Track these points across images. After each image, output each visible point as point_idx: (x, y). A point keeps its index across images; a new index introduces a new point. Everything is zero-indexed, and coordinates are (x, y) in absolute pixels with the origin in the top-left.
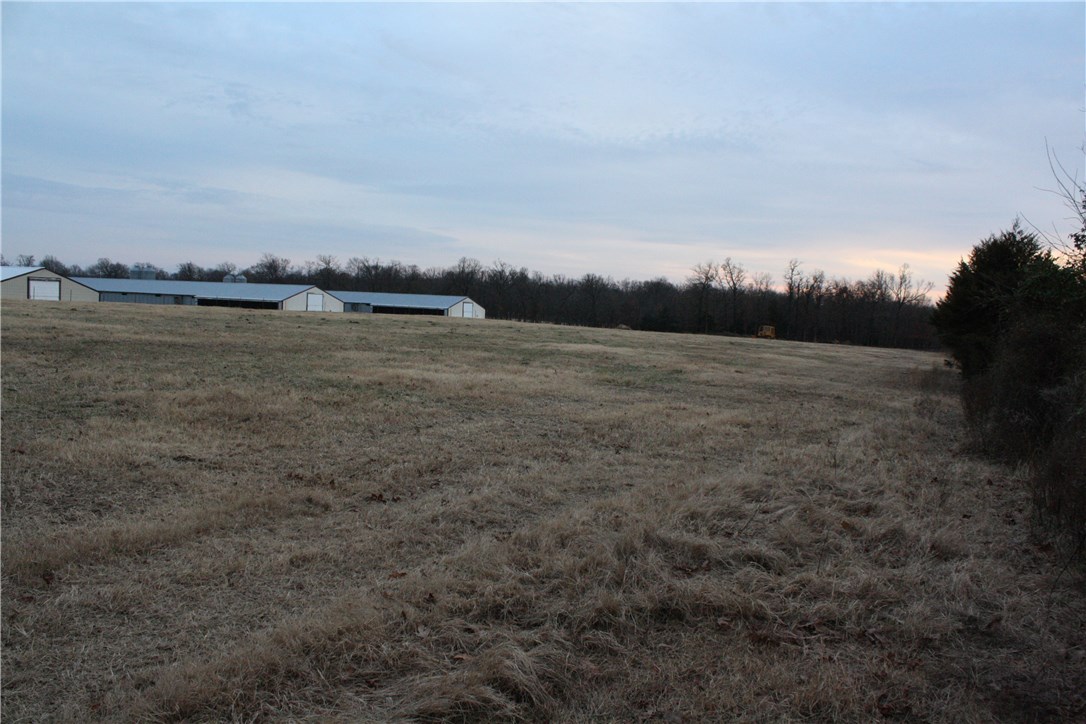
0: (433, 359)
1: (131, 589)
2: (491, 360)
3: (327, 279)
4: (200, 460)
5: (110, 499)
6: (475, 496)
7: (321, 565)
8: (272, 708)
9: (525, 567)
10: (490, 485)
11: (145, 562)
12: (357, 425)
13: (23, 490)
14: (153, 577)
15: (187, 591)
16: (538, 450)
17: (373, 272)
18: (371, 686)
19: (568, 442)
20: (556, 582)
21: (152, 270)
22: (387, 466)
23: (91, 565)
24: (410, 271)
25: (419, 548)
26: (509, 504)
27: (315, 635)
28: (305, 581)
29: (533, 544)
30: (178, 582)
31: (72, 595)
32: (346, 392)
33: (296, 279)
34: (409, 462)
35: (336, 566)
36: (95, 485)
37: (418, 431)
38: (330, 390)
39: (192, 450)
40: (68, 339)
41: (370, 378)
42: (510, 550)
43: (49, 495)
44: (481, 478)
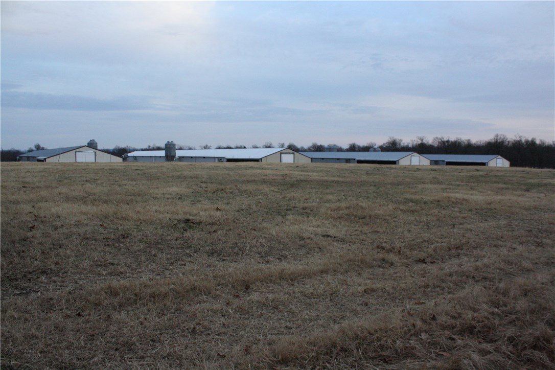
0: (472, 189)
1: (283, 297)
2: (506, 189)
3: (422, 149)
4: (335, 237)
5: (287, 253)
6: (478, 263)
7: (380, 294)
8: (328, 365)
9: (497, 305)
10: (489, 257)
11: (293, 285)
12: (421, 222)
13: (251, 247)
14: (294, 292)
15: (308, 301)
16: (524, 239)
17: (447, 144)
18: (387, 362)
19: (544, 235)
20: (514, 317)
21: (335, 147)
22: (432, 244)
23: (268, 283)
24: (466, 142)
25: (438, 289)
26: (498, 269)
27: (362, 331)
28: (369, 302)
29: (505, 293)
30: (305, 296)
31: (255, 296)
32: (418, 205)
33: (406, 149)
34: (444, 242)
35: (388, 295)
36: (282, 246)
37: (454, 226)
38: (411, 204)
39: (332, 232)
40: (290, 179)
41: (434, 198)
42: (489, 295)
43: (260, 249)
44: (484, 253)
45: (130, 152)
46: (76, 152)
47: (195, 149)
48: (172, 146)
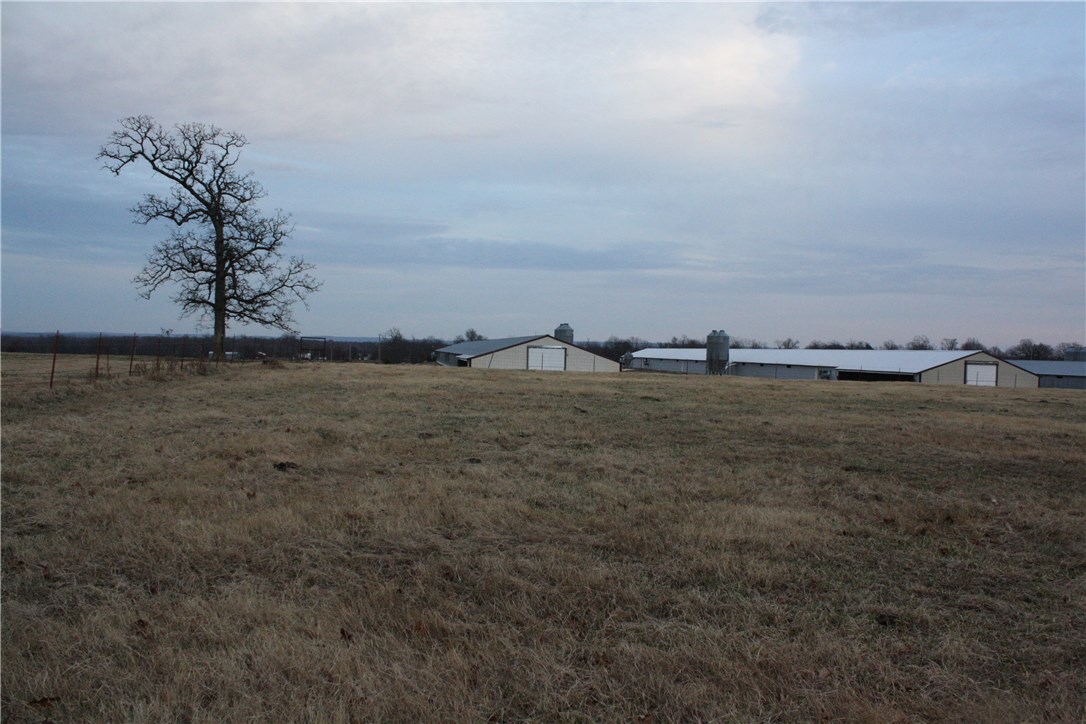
45: (637, 350)
46: (528, 348)
47: (765, 348)
48: (722, 341)
